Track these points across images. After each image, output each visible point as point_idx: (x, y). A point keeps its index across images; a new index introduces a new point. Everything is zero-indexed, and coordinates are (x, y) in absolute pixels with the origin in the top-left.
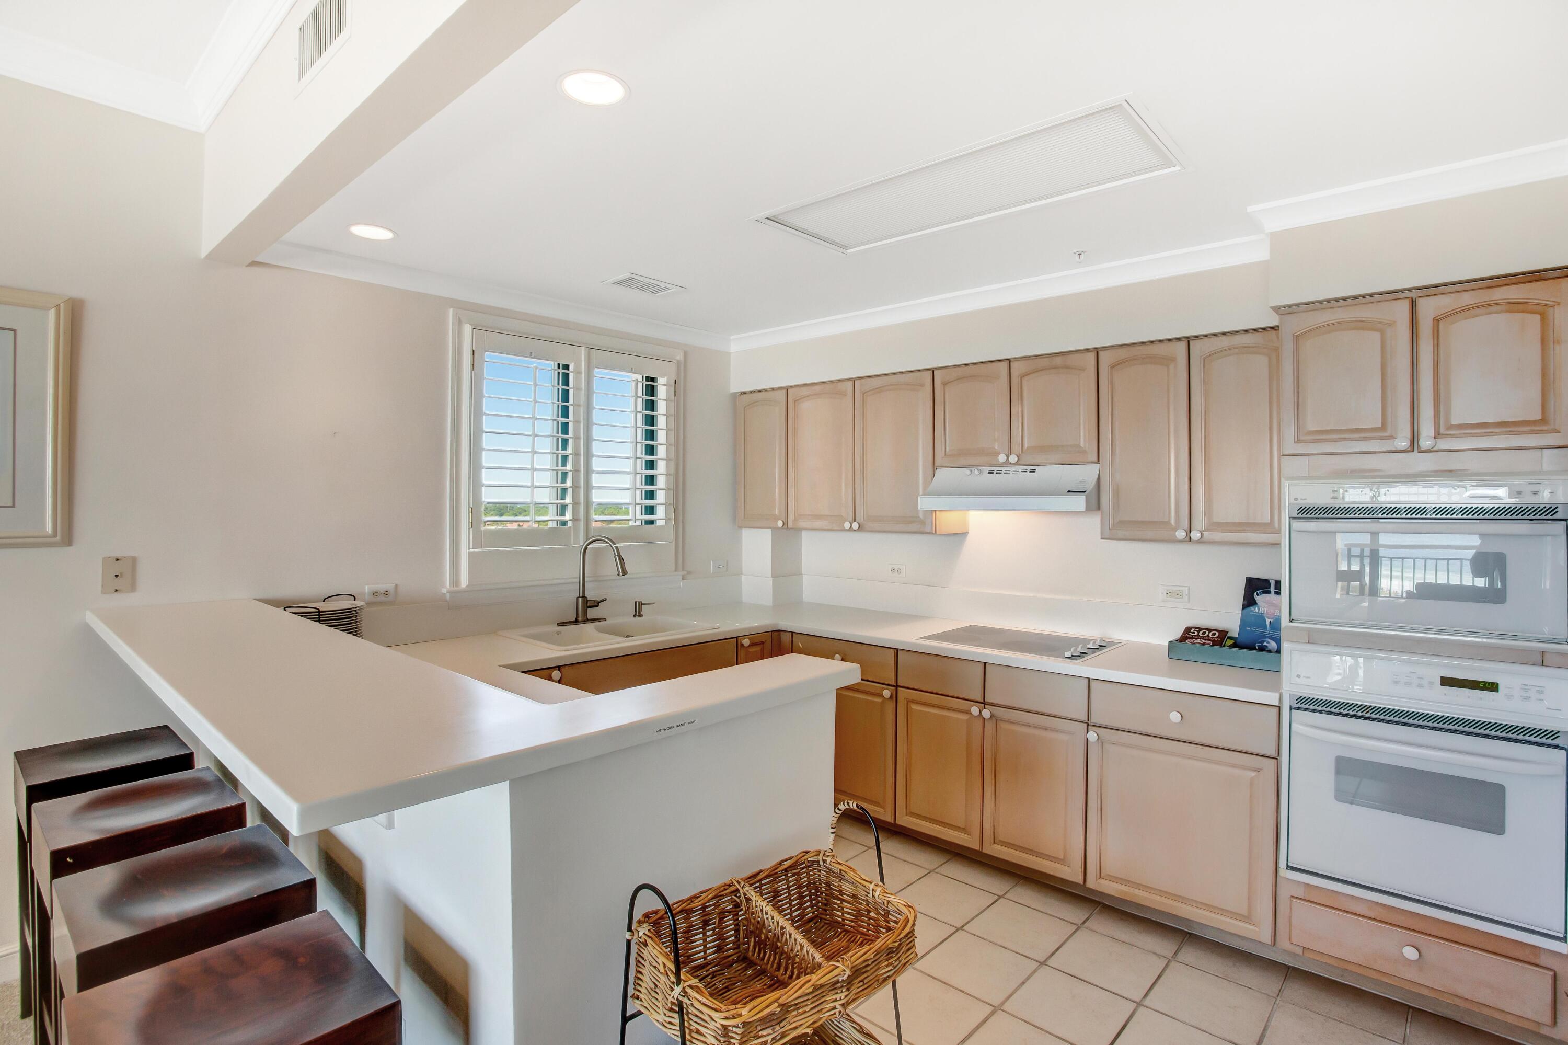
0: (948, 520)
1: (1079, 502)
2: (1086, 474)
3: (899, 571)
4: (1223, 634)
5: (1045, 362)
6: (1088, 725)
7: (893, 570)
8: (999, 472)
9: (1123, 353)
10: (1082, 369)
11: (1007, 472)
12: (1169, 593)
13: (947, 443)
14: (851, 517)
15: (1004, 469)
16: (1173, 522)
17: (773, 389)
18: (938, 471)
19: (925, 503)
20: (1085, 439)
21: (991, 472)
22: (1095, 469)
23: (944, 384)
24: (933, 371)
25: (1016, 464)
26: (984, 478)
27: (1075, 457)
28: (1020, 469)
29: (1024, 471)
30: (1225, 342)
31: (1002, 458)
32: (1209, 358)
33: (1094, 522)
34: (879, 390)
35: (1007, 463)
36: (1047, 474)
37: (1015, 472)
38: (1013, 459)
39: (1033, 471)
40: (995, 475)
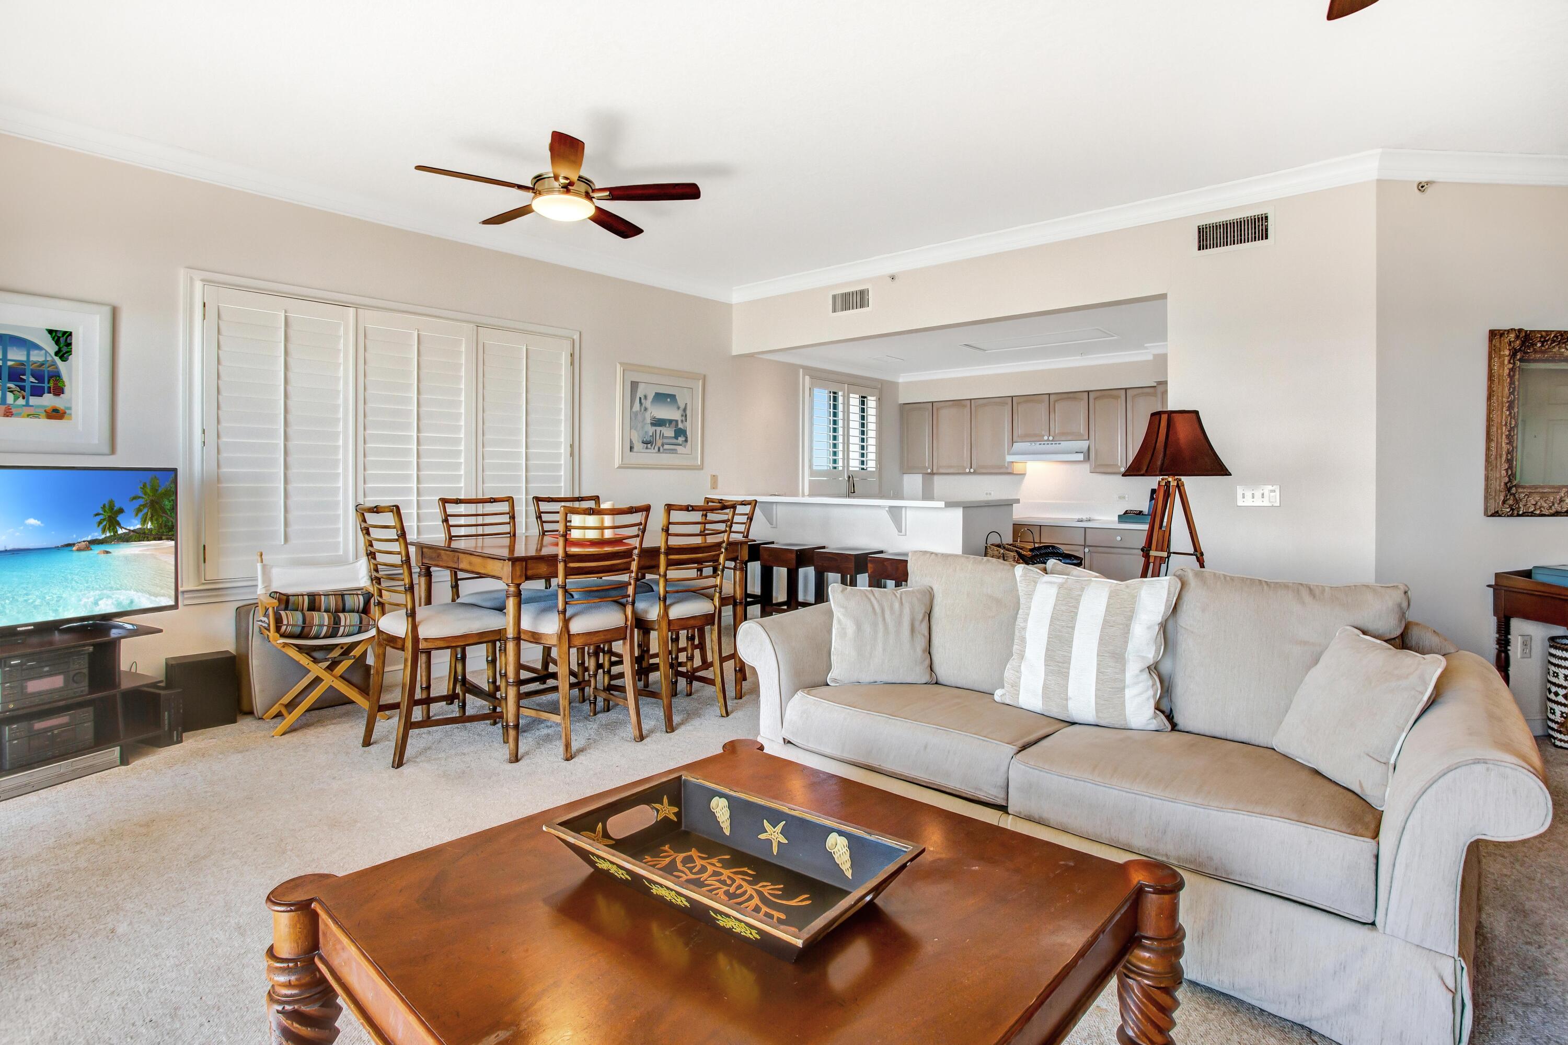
0: (1018, 468)
1: (1080, 457)
2: (1084, 445)
3: (990, 494)
4: (1140, 513)
5: (1065, 396)
6: (1085, 546)
7: (987, 494)
8: (1044, 444)
9: (1099, 394)
10: (1082, 399)
11: (1048, 444)
12: (1120, 498)
13: (1019, 431)
14: (969, 465)
15: (1046, 443)
16: (1119, 464)
17: (924, 403)
18: (1015, 444)
19: (1009, 458)
20: (1083, 429)
21: (1040, 444)
22: (1087, 442)
23: (1018, 404)
24: (1012, 397)
25: (1052, 441)
26: (1037, 446)
27: (1078, 438)
28: (1054, 442)
29: (1056, 444)
30: (1140, 390)
31: (1046, 438)
32: (1134, 397)
33: (1086, 467)
34: (984, 405)
35: (1048, 440)
36: (1065, 445)
37: (1052, 444)
38: (1051, 438)
39: (1060, 444)
40: (1042, 445)
